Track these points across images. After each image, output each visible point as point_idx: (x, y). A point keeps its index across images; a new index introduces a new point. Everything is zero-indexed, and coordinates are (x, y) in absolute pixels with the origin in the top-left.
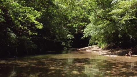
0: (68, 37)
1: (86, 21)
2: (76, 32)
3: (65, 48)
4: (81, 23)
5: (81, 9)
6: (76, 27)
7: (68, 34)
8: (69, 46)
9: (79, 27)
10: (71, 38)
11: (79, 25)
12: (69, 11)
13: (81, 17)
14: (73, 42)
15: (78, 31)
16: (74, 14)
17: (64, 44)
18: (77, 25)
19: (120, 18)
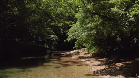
0: (51, 38)
1: (73, 19)
2: (61, 32)
3: (48, 50)
4: (67, 22)
5: (67, 6)
6: (61, 26)
7: (51, 35)
8: (53, 49)
9: (65, 26)
10: (55, 40)
11: (64, 24)
12: (52, 7)
13: (67, 14)
14: (57, 43)
15: (63, 31)
16: (58, 11)
17: (46, 46)
18: (61, 24)
19: (125, 11)
